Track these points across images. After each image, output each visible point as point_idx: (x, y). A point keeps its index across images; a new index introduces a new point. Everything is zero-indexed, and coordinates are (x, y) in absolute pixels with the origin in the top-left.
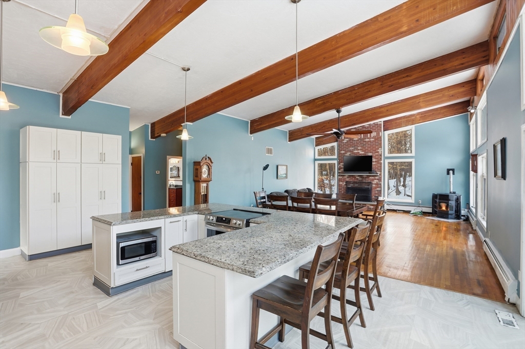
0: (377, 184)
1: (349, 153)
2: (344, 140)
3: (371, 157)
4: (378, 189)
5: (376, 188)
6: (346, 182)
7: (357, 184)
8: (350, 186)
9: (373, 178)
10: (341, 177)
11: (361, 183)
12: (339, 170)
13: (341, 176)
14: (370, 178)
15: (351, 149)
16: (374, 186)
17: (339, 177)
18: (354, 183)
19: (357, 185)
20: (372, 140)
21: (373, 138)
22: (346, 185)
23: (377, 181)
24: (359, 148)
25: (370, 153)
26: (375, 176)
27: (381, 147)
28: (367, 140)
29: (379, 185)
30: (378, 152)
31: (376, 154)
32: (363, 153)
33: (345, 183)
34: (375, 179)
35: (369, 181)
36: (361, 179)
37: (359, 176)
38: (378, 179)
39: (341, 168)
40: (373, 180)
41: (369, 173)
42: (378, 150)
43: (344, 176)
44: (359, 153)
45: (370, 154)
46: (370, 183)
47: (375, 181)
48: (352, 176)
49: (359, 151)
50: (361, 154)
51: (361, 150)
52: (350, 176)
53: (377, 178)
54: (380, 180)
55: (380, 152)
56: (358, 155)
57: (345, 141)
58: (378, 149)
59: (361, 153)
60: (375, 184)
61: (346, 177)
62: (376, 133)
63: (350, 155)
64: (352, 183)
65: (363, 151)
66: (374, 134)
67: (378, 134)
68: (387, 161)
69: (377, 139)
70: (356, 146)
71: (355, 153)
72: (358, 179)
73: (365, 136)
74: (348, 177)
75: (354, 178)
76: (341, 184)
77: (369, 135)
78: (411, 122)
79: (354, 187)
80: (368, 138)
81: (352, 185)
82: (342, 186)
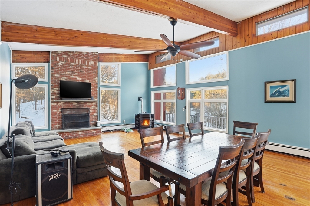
0: (94, 110)
1: (65, 78)
2: (58, 62)
3: (89, 84)
4: (95, 114)
5: (93, 113)
6: (62, 109)
7: (74, 110)
8: (66, 114)
9: (90, 104)
10: (55, 104)
11: (79, 109)
12: (53, 96)
13: (55, 102)
14: (88, 104)
15: (68, 73)
16: (91, 111)
17: (52, 104)
18: (71, 109)
19: (75, 112)
20: (89, 68)
21: (90, 66)
22: (62, 112)
23: (94, 107)
25: (88, 80)
26: (92, 102)
27: (97, 76)
28: (84, 67)
29: (96, 111)
30: (95, 80)
31: (93, 82)
32: (80, 79)
33: (60, 111)
34: (93, 105)
35: (87, 107)
36: (78, 105)
37: (76, 102)
38: (94, 105)
39: (55, 94)
40: (90, 106)
41: (89, 100)
42: (95, 79)
43: (59, 102)
44: (76, 79)
45: (87, 81)
46: (88, 110)
47: (93, 107)
48: (69, 102)
49: (77, 77)
50: (78, 80)
51: (78, 76)
52: (66, 102)
53: (94, 104)
54: (96, 106)
55: (96, 80)
56: (75, 81)
57: (59, 64)
58: (95, 78)
59: (78, 79)
60: (92, 110)
61: (61, 104)
62: (93, 62)
63: (66, 79)
64: (69, 110)
65: (80, 78)
66: (91, 63)
67: (95, 63)
68: (101, 89)
69: (94, 68)
70: (73, 72)
71: (72, 78)
72: (75, 105)
73: (83, 63)
74: (63, 104)
75: (70, 105)
76: (55, 112)
77: (87, 62)
78: (119, 60)
79: (71, 114)
80: (86, 66)
81: (69, 112)
82: (56, 114)
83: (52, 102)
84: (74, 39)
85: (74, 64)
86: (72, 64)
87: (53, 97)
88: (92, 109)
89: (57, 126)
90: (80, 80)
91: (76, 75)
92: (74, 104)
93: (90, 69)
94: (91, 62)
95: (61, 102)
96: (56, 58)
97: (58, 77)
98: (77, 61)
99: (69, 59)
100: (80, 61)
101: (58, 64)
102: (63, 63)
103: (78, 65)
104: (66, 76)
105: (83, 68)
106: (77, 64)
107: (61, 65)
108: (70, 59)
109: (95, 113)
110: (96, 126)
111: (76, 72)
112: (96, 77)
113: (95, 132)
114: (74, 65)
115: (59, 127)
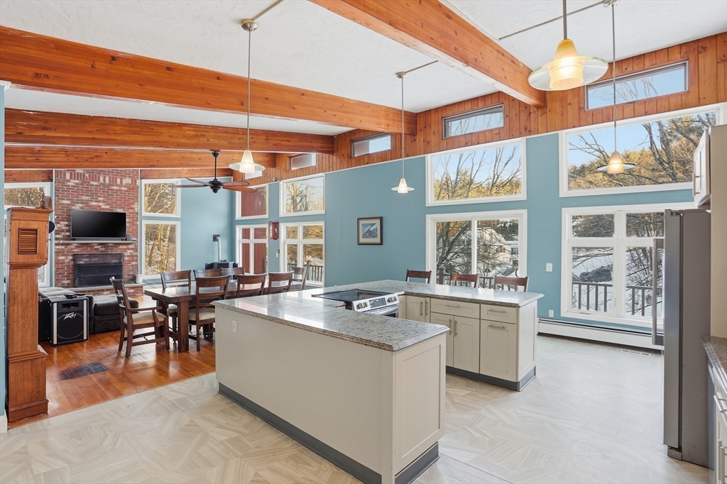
0: (132, 256)
1: (81, 205)
2: (69, 181)
3: (123, 216)
4: (133, 263)
5: (129, 261)
6: (74, 255)
7: (95, 257)
8: (82, 262)
9: (125, 247)
10: (63, 247)
11: (104, 255)
12: (59, 234)
13: (62, 244)
14: (121, 247)
15: (85, 198)
16: (126, 258)
17: (58, 247)
18: (91, 256)
19: (97, 259)
20: (123, 189)
21: (125, 186)
22: (74, 260)
23: (132, 251)
24: (100, 199)
25: (120, 208)
26: (129, 244)
27: (138, 202)
28: (114, 188)
29: (134, 258)
30: (133, 208)
31: (130, 211)
32: (108, 207)
33: (71, 258)
34: (129, 249)
35: (118, 252)
36: (103, 249)
37: (100, 244)
38: (132, 249)
39: (63, 231)
40: (125, 250)
41: (122, 240)
42: (134, 206)
43: (69, 244)
44: (100, 206)
45: (120, 211)
46: (120, 256)
47: (129, 251)
48: (87, 244)
49: (100, 204)
50: (104, 209)
51: (103, 202)
52: (82, 244)
53: (131, 247)
54: (136, 249)
55: (136, 209)
56: (98, 210)
57: (70, 184)
58: (134, 204)
59: (103, 207)
60: (128, 256)
61: (72, 247)
62: (130, 180)
63: (81, 208)
64: (86, 257)
65: (107, 205)
66: (127, 181)
67: (134, 182)
68: (145, 222)
69: (131, 189)
70: (94, 196)
71: (93, 206)
72: (97, 249)
73: (113, 182)
74: (77, 247)
75: (89, 249)
76: (62, 260)
77: (119, 181)
78: (177, 174)
79: (90, 262)
80: (117, 185)
81: (87, 260)
82: (64, 263)
83: (57, 244)
84: (95, 160)
85: (96, 183)
86: (92, 183)
87: (58, 236)
88: (129, 254)
89: (66, 282)
90: (107, 209)
91: (100, 201)
92: (95, 247)
93: (125, 191)
94: (127, 179)
95: (72, 244)
96: (65, 175)
97: (68, 204)
98: (102, 179)
99: (87, 175)
100: (107, 179)
101: (68, 184)
102: (77, 181)
103: (104, 184)
104: (81, 203)
105: (113, 190)
106: (102, 184)
107: (72, 186)
108: (89, 175)
109: (133, 261)
110: (135, 283)
111: (100, 197)
112: (136, 203)
113: (132, 291)
114: (96, 186)
115: (68, 284)
